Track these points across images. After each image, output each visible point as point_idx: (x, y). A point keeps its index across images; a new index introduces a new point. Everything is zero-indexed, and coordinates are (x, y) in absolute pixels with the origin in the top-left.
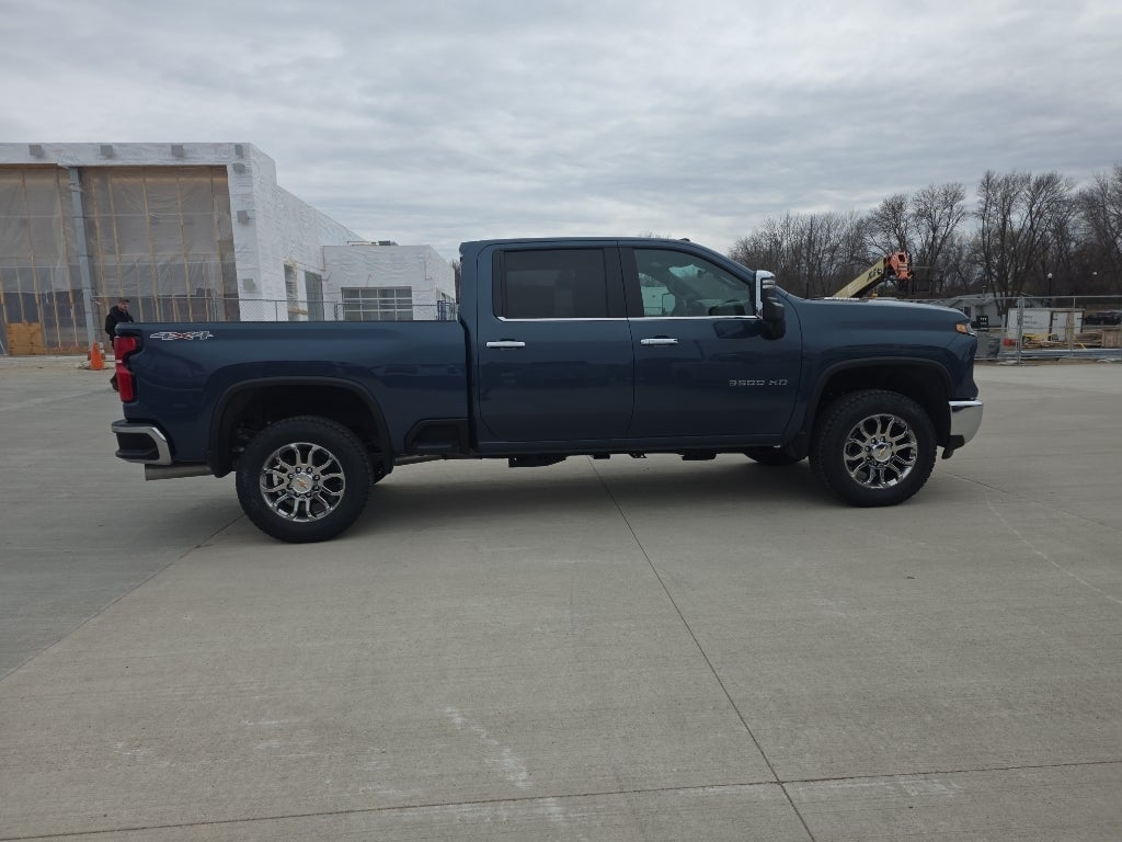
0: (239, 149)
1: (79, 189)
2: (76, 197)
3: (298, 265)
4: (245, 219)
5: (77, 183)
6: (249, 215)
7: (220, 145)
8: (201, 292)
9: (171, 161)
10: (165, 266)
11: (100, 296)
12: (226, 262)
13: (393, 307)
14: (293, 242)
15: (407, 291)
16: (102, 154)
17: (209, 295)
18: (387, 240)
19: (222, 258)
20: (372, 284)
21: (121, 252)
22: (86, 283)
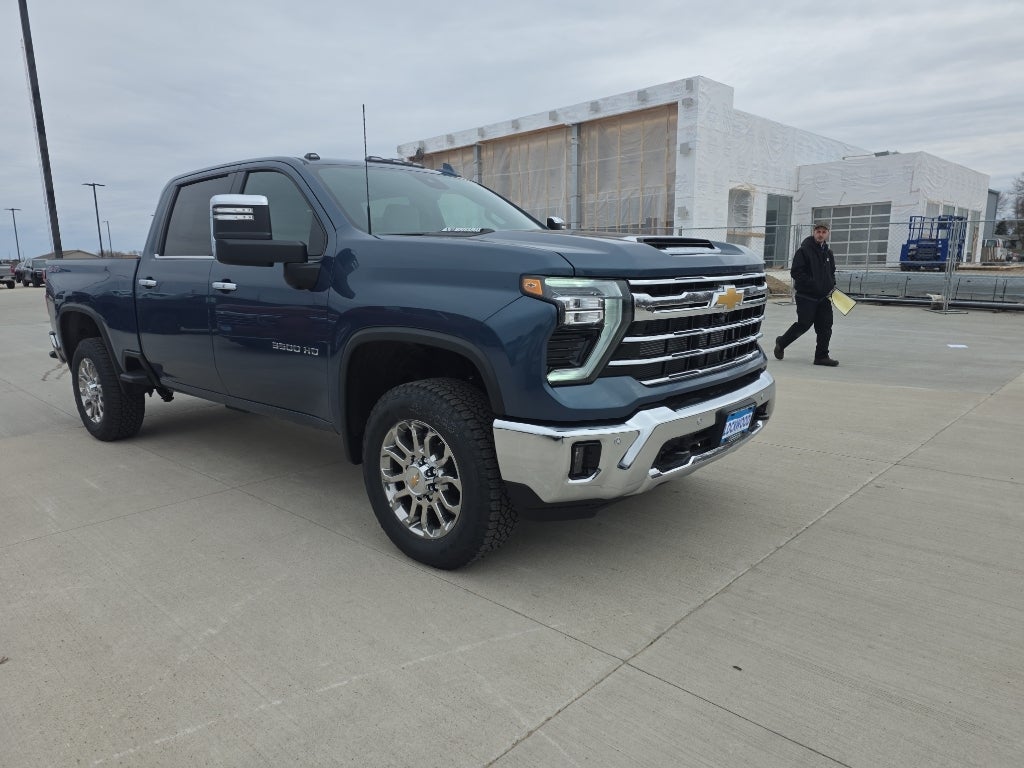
0: (690, 84)
1: (576, 142)
2: (574, 148)
3: (758, 189)
4: (687, 150)
5: (576, 137)
6: (690, 146)
7: (674, 83)
8: (649, 221)
9: (637, 106)
10: (627, 200)
11: (583, 228)
12: (671, 193)
13: (867, 226)
14: (755, 166)
15: (886, 207)
16: (592, 110)
17: (655, 225)
18: (885, 150)
19: (668, 190)
20: (845, 202)
21: (599, 190)
22: (574, 218)
